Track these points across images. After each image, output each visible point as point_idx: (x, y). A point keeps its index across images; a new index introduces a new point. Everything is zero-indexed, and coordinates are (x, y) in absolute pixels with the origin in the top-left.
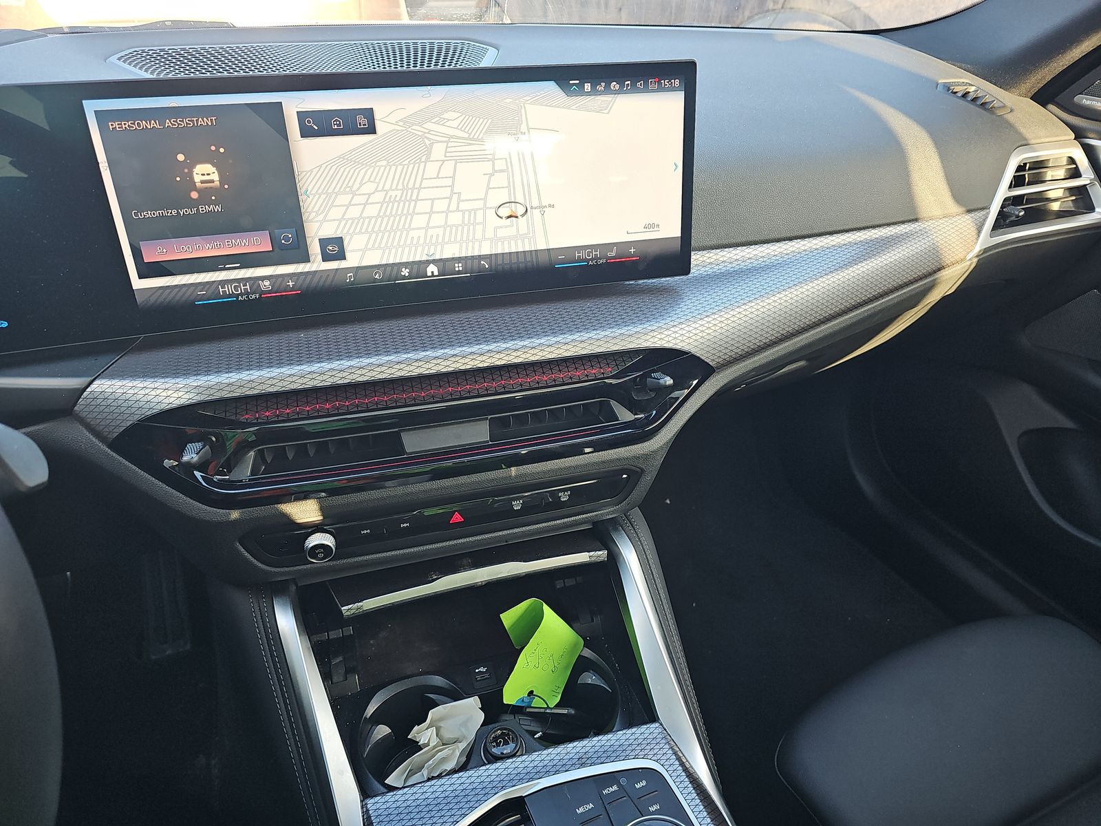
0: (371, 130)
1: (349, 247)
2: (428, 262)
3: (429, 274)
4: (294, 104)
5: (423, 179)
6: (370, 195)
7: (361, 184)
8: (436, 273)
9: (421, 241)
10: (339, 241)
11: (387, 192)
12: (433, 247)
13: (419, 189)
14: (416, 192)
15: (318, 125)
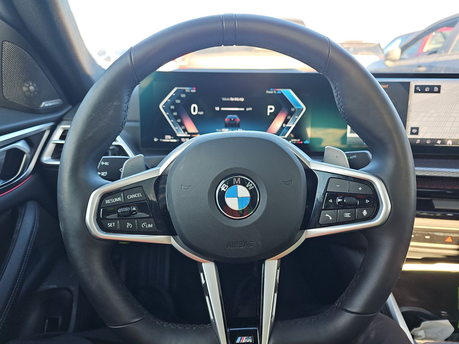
0: (439, 92)
1: (420, 131)
2: (449, 139)
3: (448, 144)
4: (414, 82)
5: (453, 110)
6: (432, 114)
7: (430, 110)
8: (451, 144)
9: (448, 132)
10: (417, 129)
11: (439, 113)
12: (452, 134)
13: (451, 113)
14: (450, 114)
15: (421, 90)
